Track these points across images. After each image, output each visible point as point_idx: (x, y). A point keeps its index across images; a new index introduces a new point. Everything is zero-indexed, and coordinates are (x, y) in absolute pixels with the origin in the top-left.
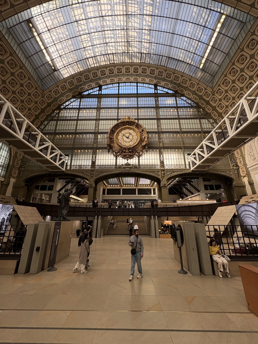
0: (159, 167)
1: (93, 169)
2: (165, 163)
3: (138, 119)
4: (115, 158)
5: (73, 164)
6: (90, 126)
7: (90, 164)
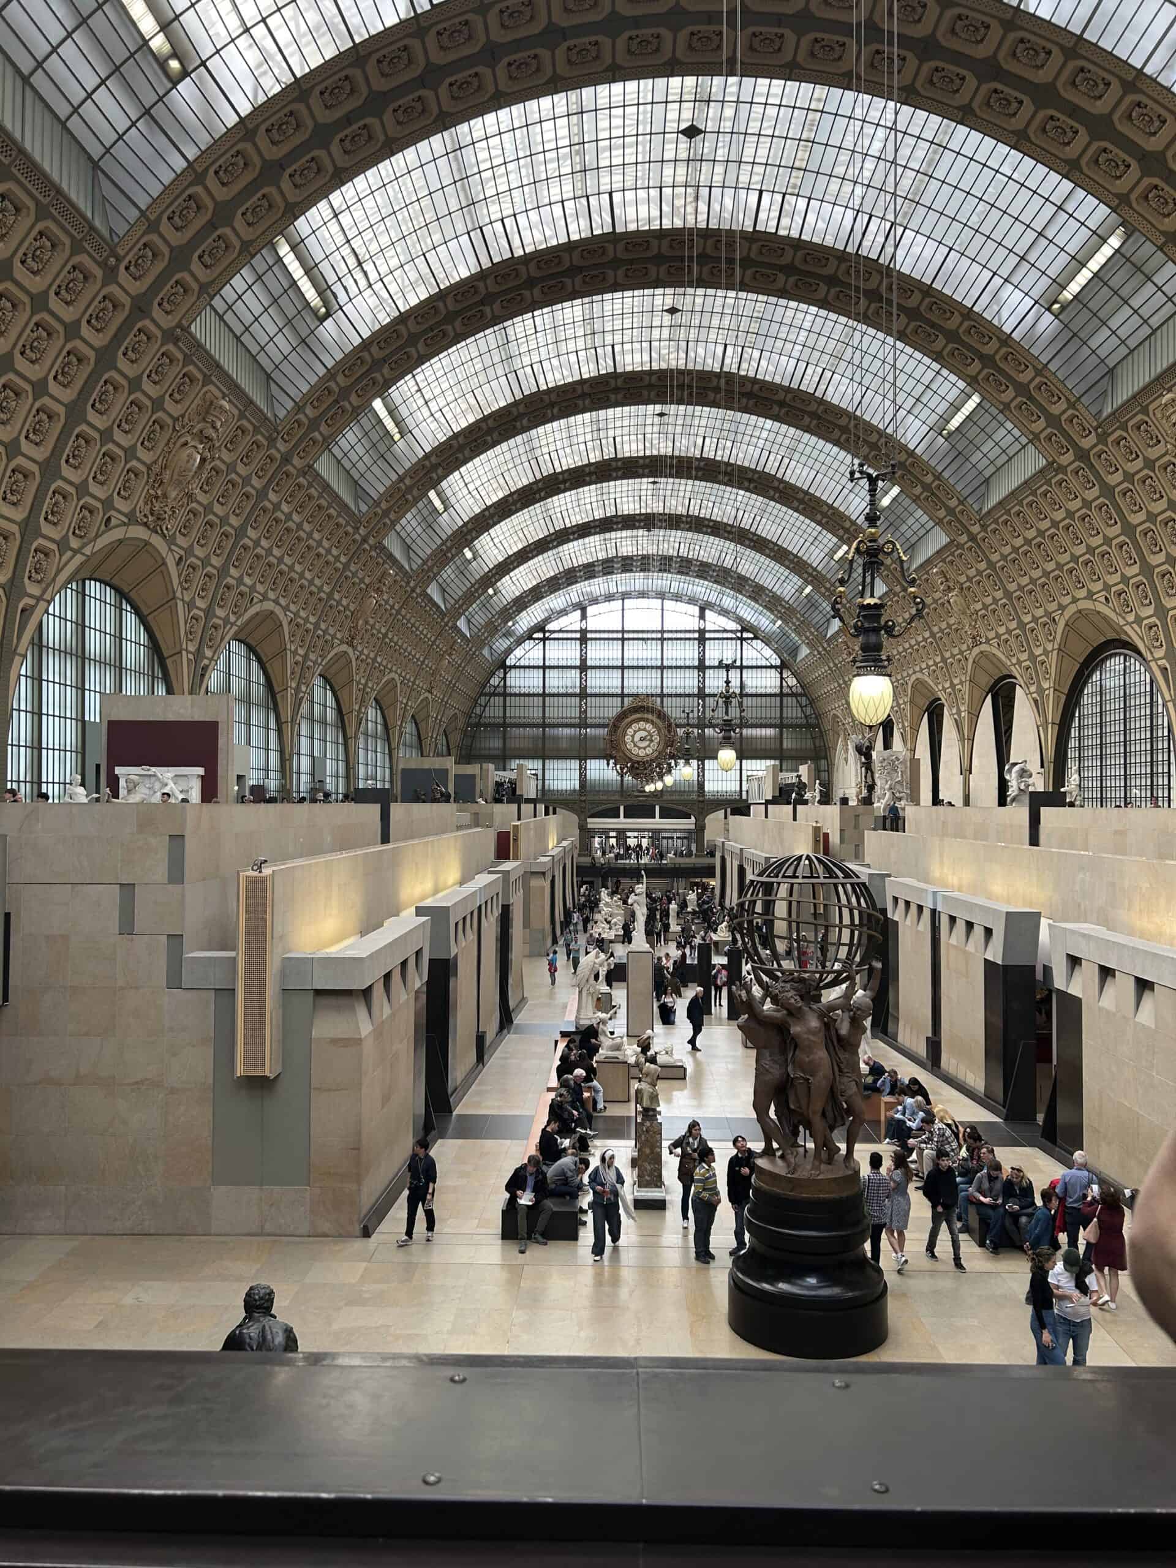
0: (694, 796)
1: (583, 798)
2: (706, 789)
3: (662, 696)
4: (619, 778)
5: (546, 787)
6: (571, 710)
7: (577, 787)
